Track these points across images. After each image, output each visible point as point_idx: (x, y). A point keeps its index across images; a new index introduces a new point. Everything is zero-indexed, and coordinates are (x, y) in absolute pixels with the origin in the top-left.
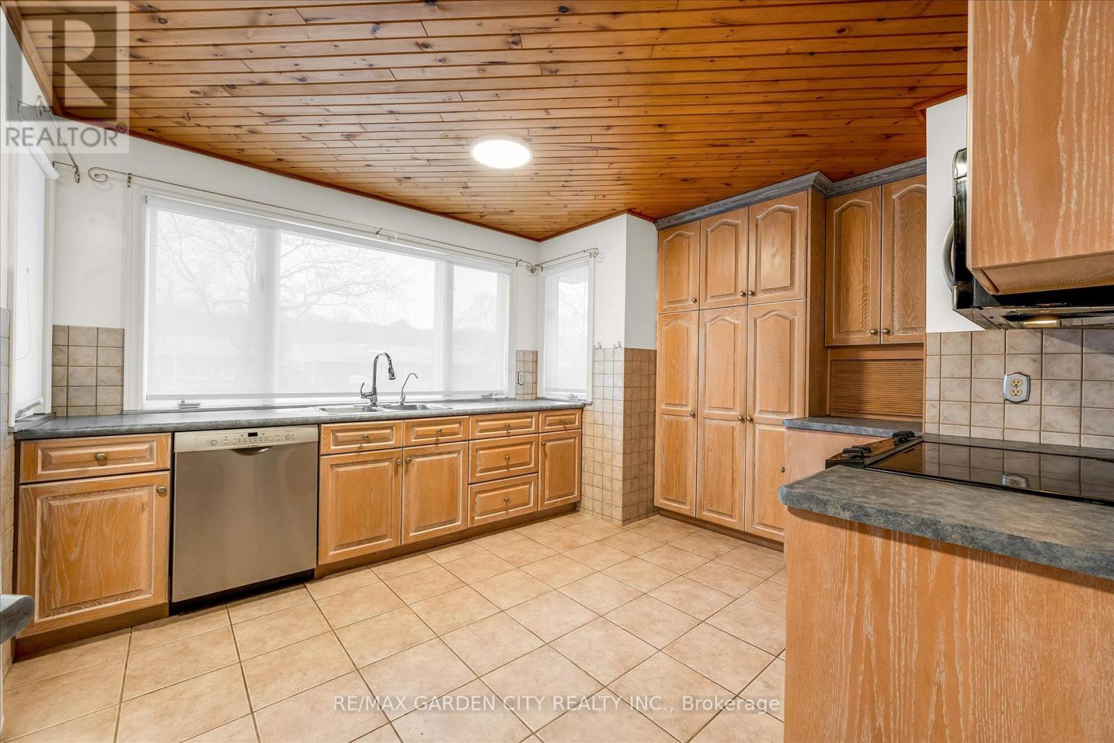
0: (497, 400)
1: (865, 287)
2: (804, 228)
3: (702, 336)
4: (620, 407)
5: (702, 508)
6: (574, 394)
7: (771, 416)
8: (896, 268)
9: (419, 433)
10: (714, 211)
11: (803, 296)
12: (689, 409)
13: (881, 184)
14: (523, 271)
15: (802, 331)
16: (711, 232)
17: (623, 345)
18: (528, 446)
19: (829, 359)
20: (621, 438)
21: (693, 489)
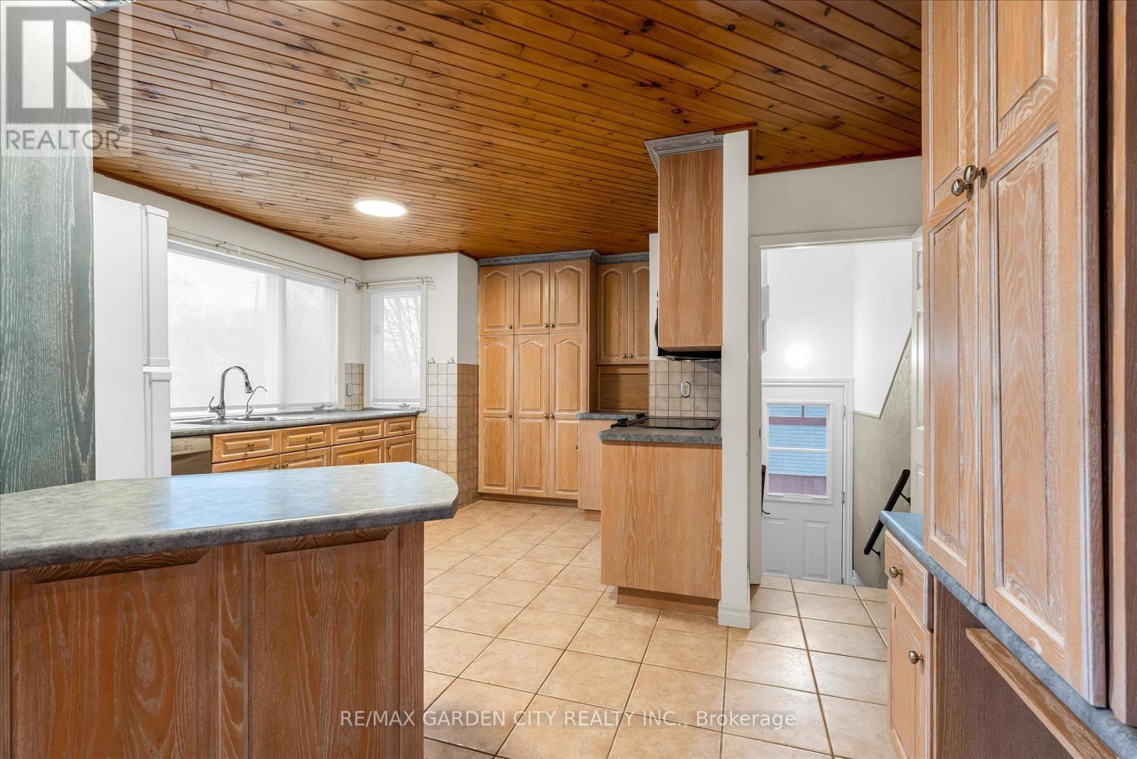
0: (329, 411)
1: (619, 327)
2: (585, 285)
3: (516, 356)
4: (454, 412)
5: (517, 487)
6: (406, 403)
7: (566, 413)
8: (635, 317)
9: (292, 441)
10: (525, 260)
11: (585, 331)
12: (507, 411)
13: (628, 262)
14: (351, 286)
15: (585, 353)
16: (523, 275)
17: (456, 361)
18: (376, 450)
19: (600, 373)
20: (455, 437)
21: (511, 470)
